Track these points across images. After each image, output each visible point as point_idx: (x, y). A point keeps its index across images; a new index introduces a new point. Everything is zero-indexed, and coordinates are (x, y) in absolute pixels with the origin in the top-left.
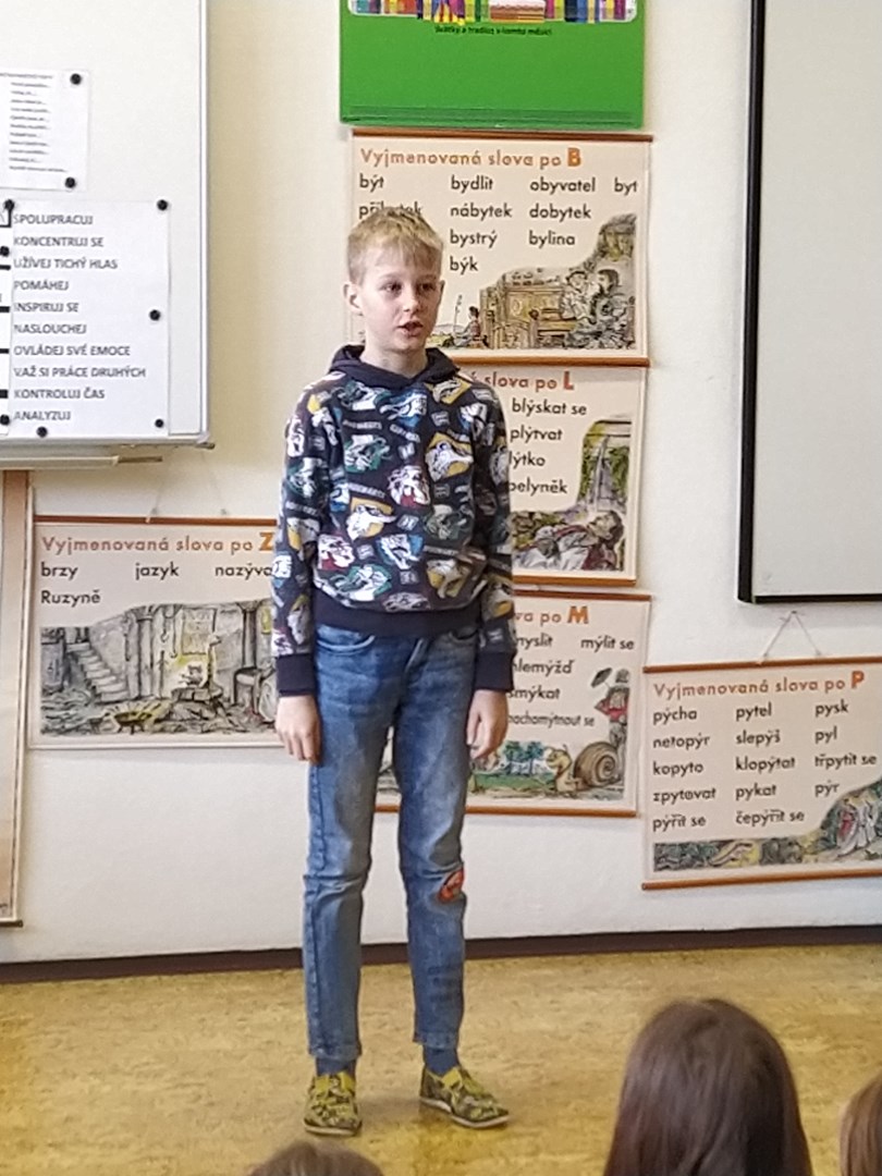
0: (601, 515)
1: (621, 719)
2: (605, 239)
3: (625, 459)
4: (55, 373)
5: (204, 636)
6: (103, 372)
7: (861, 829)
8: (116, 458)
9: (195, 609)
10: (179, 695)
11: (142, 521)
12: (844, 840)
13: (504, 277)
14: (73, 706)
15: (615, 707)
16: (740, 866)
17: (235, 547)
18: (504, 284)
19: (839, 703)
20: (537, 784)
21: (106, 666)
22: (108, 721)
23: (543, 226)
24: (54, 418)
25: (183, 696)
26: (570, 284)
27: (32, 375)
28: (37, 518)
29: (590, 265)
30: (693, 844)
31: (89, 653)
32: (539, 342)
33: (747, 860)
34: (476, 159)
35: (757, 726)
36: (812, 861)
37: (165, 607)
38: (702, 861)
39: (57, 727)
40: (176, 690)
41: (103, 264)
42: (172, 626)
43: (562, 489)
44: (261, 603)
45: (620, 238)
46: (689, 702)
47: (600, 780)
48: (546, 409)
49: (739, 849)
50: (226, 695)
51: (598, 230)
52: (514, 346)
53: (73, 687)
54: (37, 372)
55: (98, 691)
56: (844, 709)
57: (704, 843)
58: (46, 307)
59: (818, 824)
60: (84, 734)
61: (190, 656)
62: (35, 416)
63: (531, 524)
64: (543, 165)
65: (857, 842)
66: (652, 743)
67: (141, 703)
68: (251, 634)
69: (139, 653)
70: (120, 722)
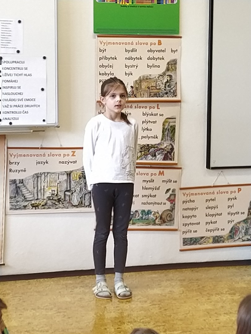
0: (168, 145)
1: (174, 203)
2: (168, 66)
3: (174, 129)
4: (14, 107)
5: (56, 181)
6: (28, 106)
7: (241, 233)
8: (32, 131)
9: (53, 173)
10: (49, 198)
11: (38, 148)
12: (236, 236)
13: (140, 78)
14: (18, 202)
15: (172, 199)
16: (207, 244)
17: (64, 155)
19: (234, 197)
20: (150, 222)
21: (28, 190)
22: (29, 206)
23: (151, 62)
24: (14, 119)
25: (50, 198)
26: (159, 79)
27: (8, 107)
28: (8, 148)
29: (164, 74)
30: (193, 238)
31: (23, 186)
32: (150, 96)
33: (209, 242)
34: (132, 44)
35: (211, 204)
36: (227, 242)
37: (44, 173)
38: (196, 243)
39: (15, 208)
40: (48, 197)
41: (27, 75)
42: (47, 178)
43: (157, 138)
44: (72, 172)
45: (173, 66)
46: (192, 198)
47: (168, 220)
48: (152, 115)
49: (207, 239)
50: (62, 198)
51: (166, 63)
52: (143, 97)
53: (18, 196)
55: (26, 197)
56: (236, 199)
57: (197, 238)
58: (12, 87)
59: (228, 232)
60: (21, 210)
61: (52, 187)
62: (8, 119)
63: (148, 148)
64: (151, 45)
65: (239, 237)
66: (182, 209)
67: (38, 200)
68: (69, 181)
69: (37, 186)
70: (32, 206)
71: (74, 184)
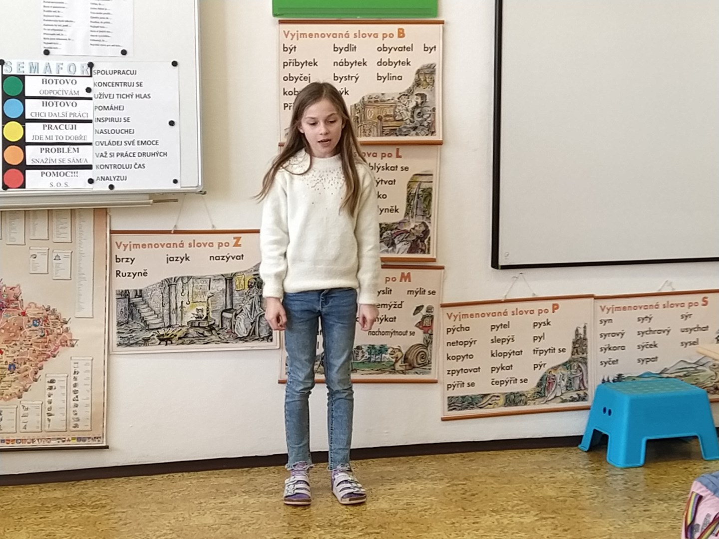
0: (417, 224)
1: (429, 332)
2: (419, 77)
3: (430, 194)
4: (117, 156)
5: (204, 293)
6: (144, 154)
7: (558, 387)
8: (152, 201)
9: (200, 278)
10: (192, 324)
11: (168, 232)
12: (549, 393)
13: (363, 99)
14: (133, 331)
15: (426, 325)
16: (494, 408)
17: (220, 245)
18: (363, 102)
19: (545, 321)
20: (384, 367)
21: (152, 310)
22: (154, 339)
23: (384, 71)
24: (117, 180)
25: (194, 324)
26: (400, 102)
27: (105, 157)
28: (112, 232)
29: (410, 91)
30: (468, 396)
31: (142, 303)
32: (383, 133)
33: (497, 404)
34: (347, 35)
35: (502, 334)
36: (532, 404)
37: (183, 278)
38: (473, 405)
39: (125, 342)
40: (190, 321)
41: (142, 97)
42: (187, 288)
43: (396, 211)
44: (236, 275)
45: (427, 76)
47: (419, 365)
48: (387, 168)
49: (493, 398)
50: (217, 324)
51: (415, 72)
52: (370, 135)
53: (134, 321)
54: (108, 155)
55: (148, 323)
56: (548, 323)
57: (475, 396)
58: (112, 120)
59: (535, 384)
60: (140, 346)
61: (197, 303)
62: (107, 178)
64: (384, 38)
65: (556, 393)
66: (446, 344)
67: (171, 329)
68: (230, 291)
69: (169, 303)
70: (159, 339)
71: (239, 298)
